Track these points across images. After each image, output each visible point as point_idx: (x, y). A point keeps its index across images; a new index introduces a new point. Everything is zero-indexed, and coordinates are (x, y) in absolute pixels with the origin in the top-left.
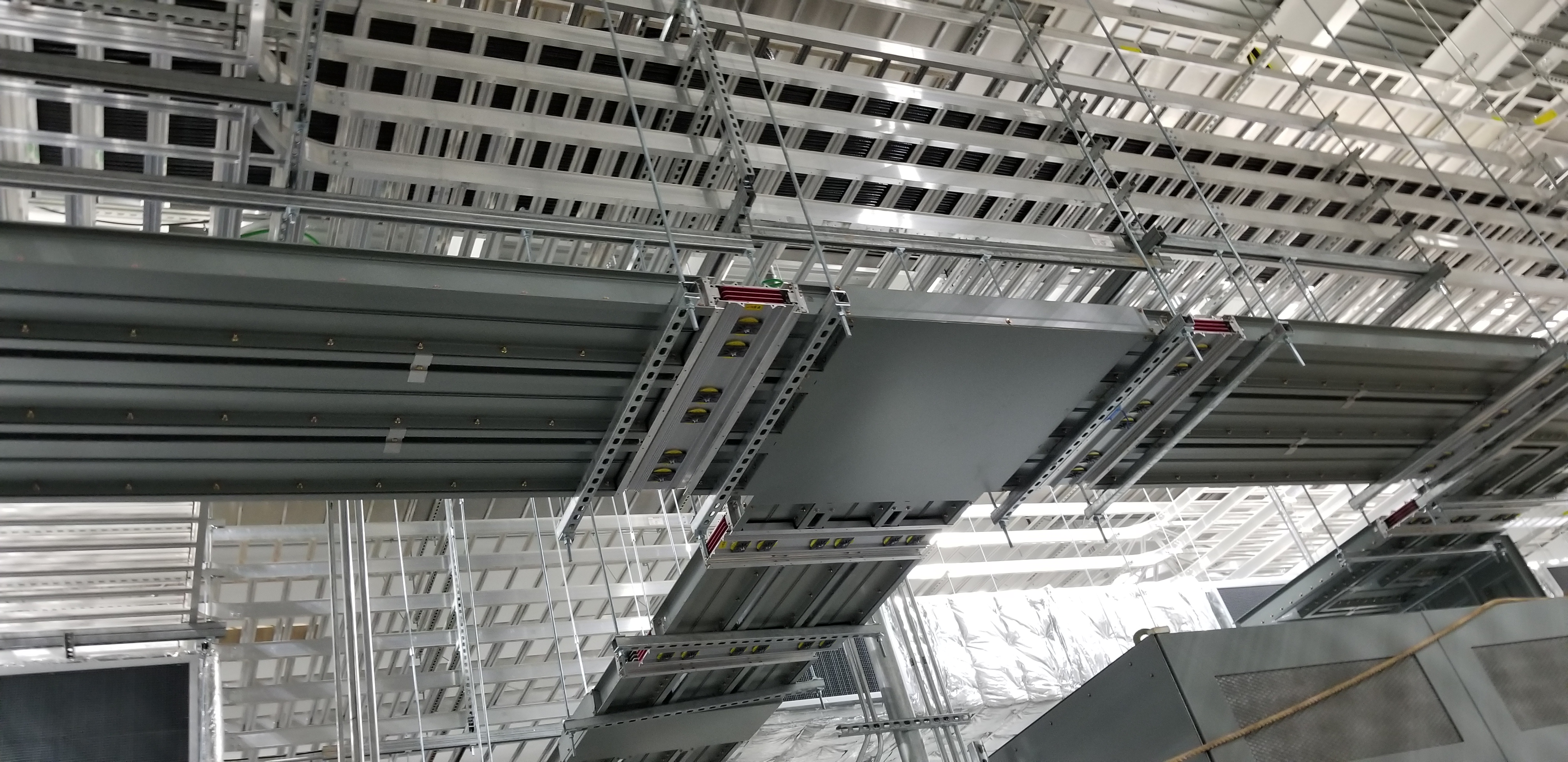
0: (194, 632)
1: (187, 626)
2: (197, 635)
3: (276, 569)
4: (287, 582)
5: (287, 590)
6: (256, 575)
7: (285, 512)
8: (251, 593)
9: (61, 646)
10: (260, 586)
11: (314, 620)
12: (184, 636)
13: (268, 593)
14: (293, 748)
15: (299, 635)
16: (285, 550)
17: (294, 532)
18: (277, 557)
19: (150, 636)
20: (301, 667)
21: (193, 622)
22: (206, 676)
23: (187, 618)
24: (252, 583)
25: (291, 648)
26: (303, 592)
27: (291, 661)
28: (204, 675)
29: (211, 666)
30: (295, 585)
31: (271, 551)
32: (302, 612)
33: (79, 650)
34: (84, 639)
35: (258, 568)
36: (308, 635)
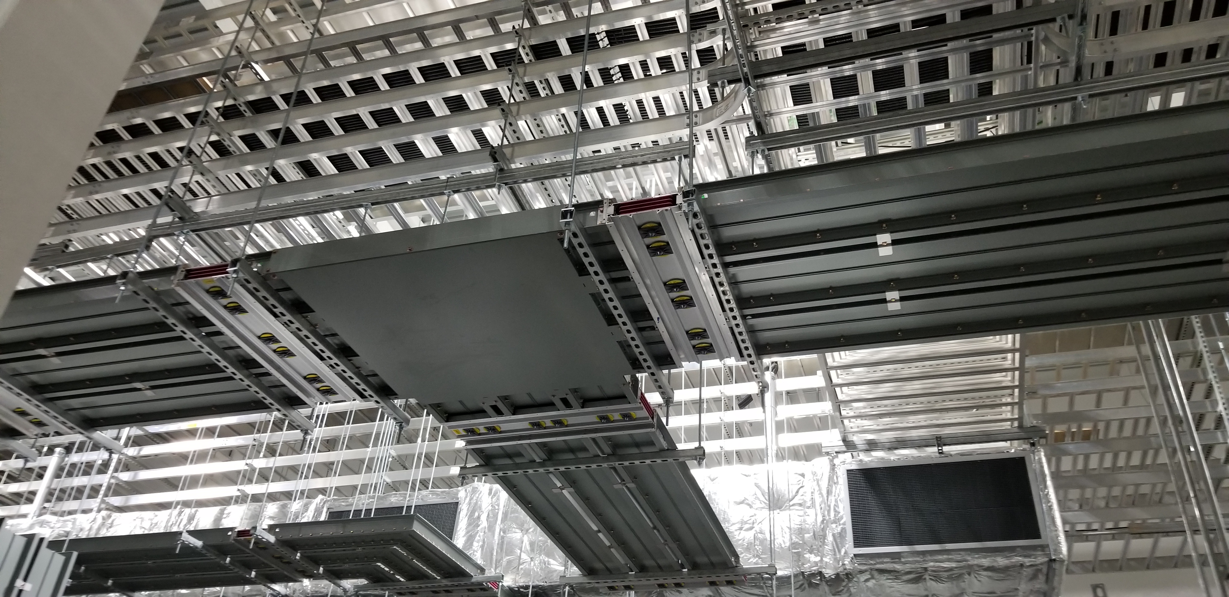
0: (1023, 435)
1: (1016, 430)
2: (1025, 436)
3: (1061, 386)
4: (1072, 397)
5: (1071, 403)
6: (1047, 392)
7: (1057, 343)
8: (1045, 406)
9: (935, 446)
10: (1050, 401)
11: (1095, 426)
12: (1016, 437)
13: (1058, 406)
14: (1102, 525)
15: (1086, 436)
16: (1064, 372)
17: (1069, 357)
18: (1059, 378)
19: (993, 437)
20: (1094, 463)
21: (1020, 426)
22: (1038, 466)
23: (1016, 424)
24: (1045, 398)
25: (1086, 447)
26: (1085, 404)
27: (1087, 457)
28: (1035, 465)
29: (1040, 459)
30: (1078, 398)
31: (1053, 374)
32: (1088, 419)
33: (946, 449)
34: (947, 441)
35: (1047, 386)
36: (1092, 437)
